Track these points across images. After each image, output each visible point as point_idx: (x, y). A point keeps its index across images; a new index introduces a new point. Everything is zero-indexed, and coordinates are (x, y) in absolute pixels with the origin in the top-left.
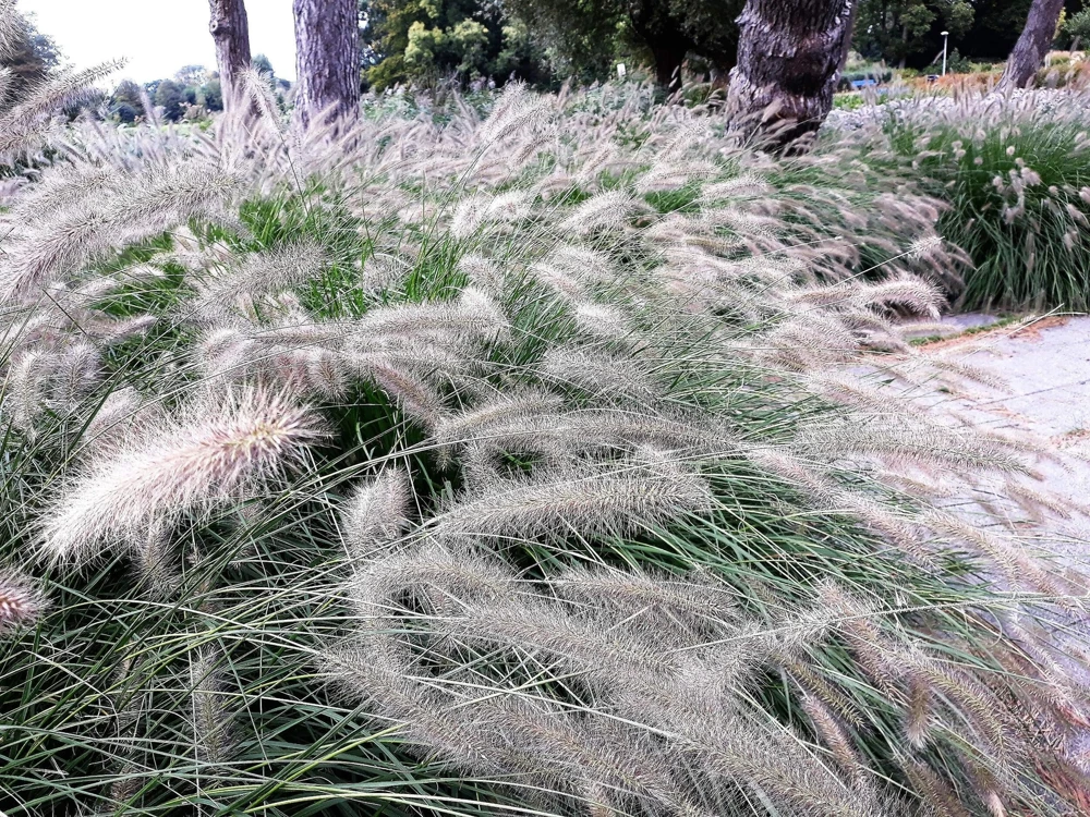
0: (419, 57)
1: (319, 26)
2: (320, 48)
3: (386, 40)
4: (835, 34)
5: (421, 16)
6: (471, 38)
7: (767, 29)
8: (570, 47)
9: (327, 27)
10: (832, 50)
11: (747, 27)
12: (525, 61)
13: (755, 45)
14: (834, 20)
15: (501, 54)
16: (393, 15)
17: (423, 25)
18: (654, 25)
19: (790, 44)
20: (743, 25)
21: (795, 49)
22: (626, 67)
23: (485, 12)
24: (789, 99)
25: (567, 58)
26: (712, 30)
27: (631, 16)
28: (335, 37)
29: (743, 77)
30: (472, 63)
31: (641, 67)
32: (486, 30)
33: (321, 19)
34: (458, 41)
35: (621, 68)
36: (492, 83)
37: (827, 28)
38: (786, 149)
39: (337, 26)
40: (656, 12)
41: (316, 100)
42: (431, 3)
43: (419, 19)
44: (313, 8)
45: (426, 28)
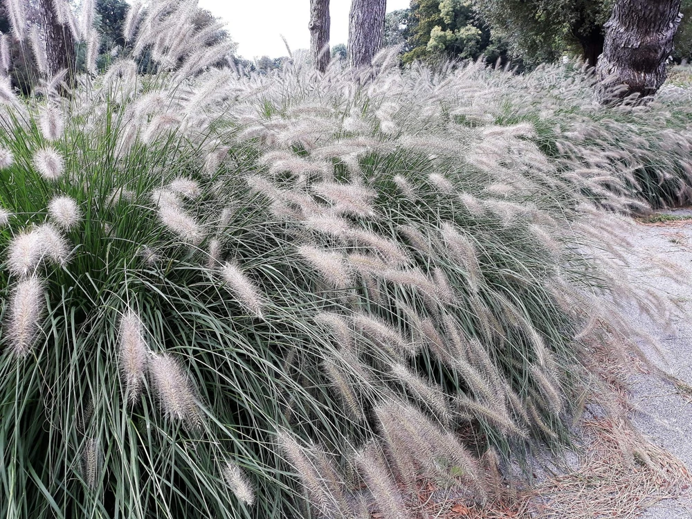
0: (436, 47)
1: (362, 24)
2: (362, 36)
3: (417, 37)
4: (669, 34)
5: (440, 22)
6: (469, 37)
7: (622, 30)
8: (527, 43)
9: (366, 25)
10: (666, 44)
11: (610, 29)
13: (614, 40)
14: (668, 24)
15: (488, 47)
16: (423, 22)
17: (440, 28)
18: (584, 30)
19: (636, 40)
20: (609, 27)
21: (639, 43)
23: (475, 21)
24: (633, 74)
27: (570, 24)
28: (370, 31)
29: (605, 60)
30: (469, 53)
32: (480, 32)
33: (364, 21)
34: (461, 38)
35: (566, 59)
37: (662, 30)
39: (372, 25)
40: (587, 21)
41: (356, 67)
42: (447, 15)
43: (438, 24)
44: (360, 14)
45: (442, 30)
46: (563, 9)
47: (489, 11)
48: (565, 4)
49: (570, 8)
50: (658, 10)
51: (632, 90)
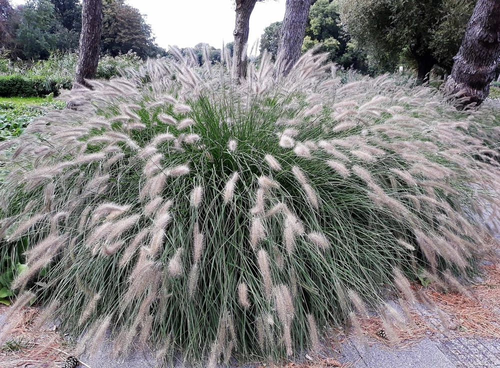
1: (290, 40)
4: (493, 67)
5: (310, 33)
6: (331, 46)
7: (465, 63)
8: (380, 56)
9: (292, 41)
10: (491, 73)
11: (457, 61)
12: (355, 60)
13: (459, 68)
14: (493, 62)
15: (344, 55)
17: (310, 38)
18: (420, 52)
19: (473, 69)
21: (475, 72)
22: (404, 68)
23: (344, 37)
24: (470, 90)
25: (377, 61)
26: (448, 57)
27: (410, 46)
28: (294, 44)
29: (452, 79)
31: (411, 69)
32: (339, 43)
33: (291, 38)
35: (401, 68)
36: (343, 68)
37: (489, 65)
38: (465, 108)
40: (422, 46)
42: (316, 28)
43: (309, 35)
44: (288, 33)
45: (311, 39)
46: (407, 36)
47: (355, 31)
48: (409, 33)
49: (412, 36)
50: (488, 53)
51: (472, 100)
